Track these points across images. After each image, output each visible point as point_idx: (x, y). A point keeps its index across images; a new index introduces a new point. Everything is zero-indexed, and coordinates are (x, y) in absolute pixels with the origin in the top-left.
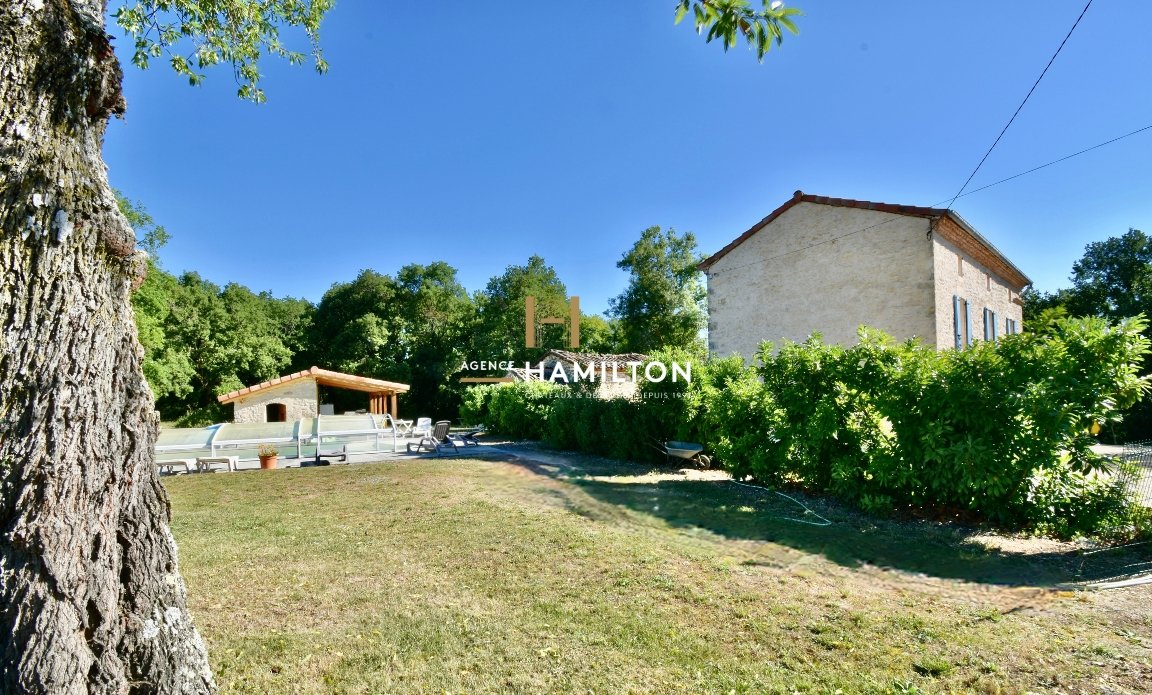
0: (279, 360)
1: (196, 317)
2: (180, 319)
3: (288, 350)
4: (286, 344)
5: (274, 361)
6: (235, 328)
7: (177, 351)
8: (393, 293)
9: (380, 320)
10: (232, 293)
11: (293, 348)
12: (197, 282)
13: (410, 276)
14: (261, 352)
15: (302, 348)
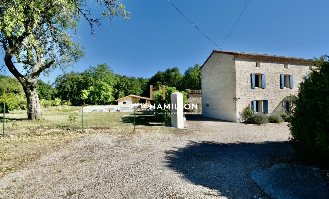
0: (140, 92)
1: (125, 84)
2: (122, 85)
3: (142, 90)
4: (142, 89)
5: (139, 93)
6: (132, 86)
7: (121, 91)
8: (164, 76)
9: (160, 83)
10: (131, 79)
11: (143, 90)
12: (125, 77)
13: (168, 71)
14: (137, 91)
15: (145, 90)
